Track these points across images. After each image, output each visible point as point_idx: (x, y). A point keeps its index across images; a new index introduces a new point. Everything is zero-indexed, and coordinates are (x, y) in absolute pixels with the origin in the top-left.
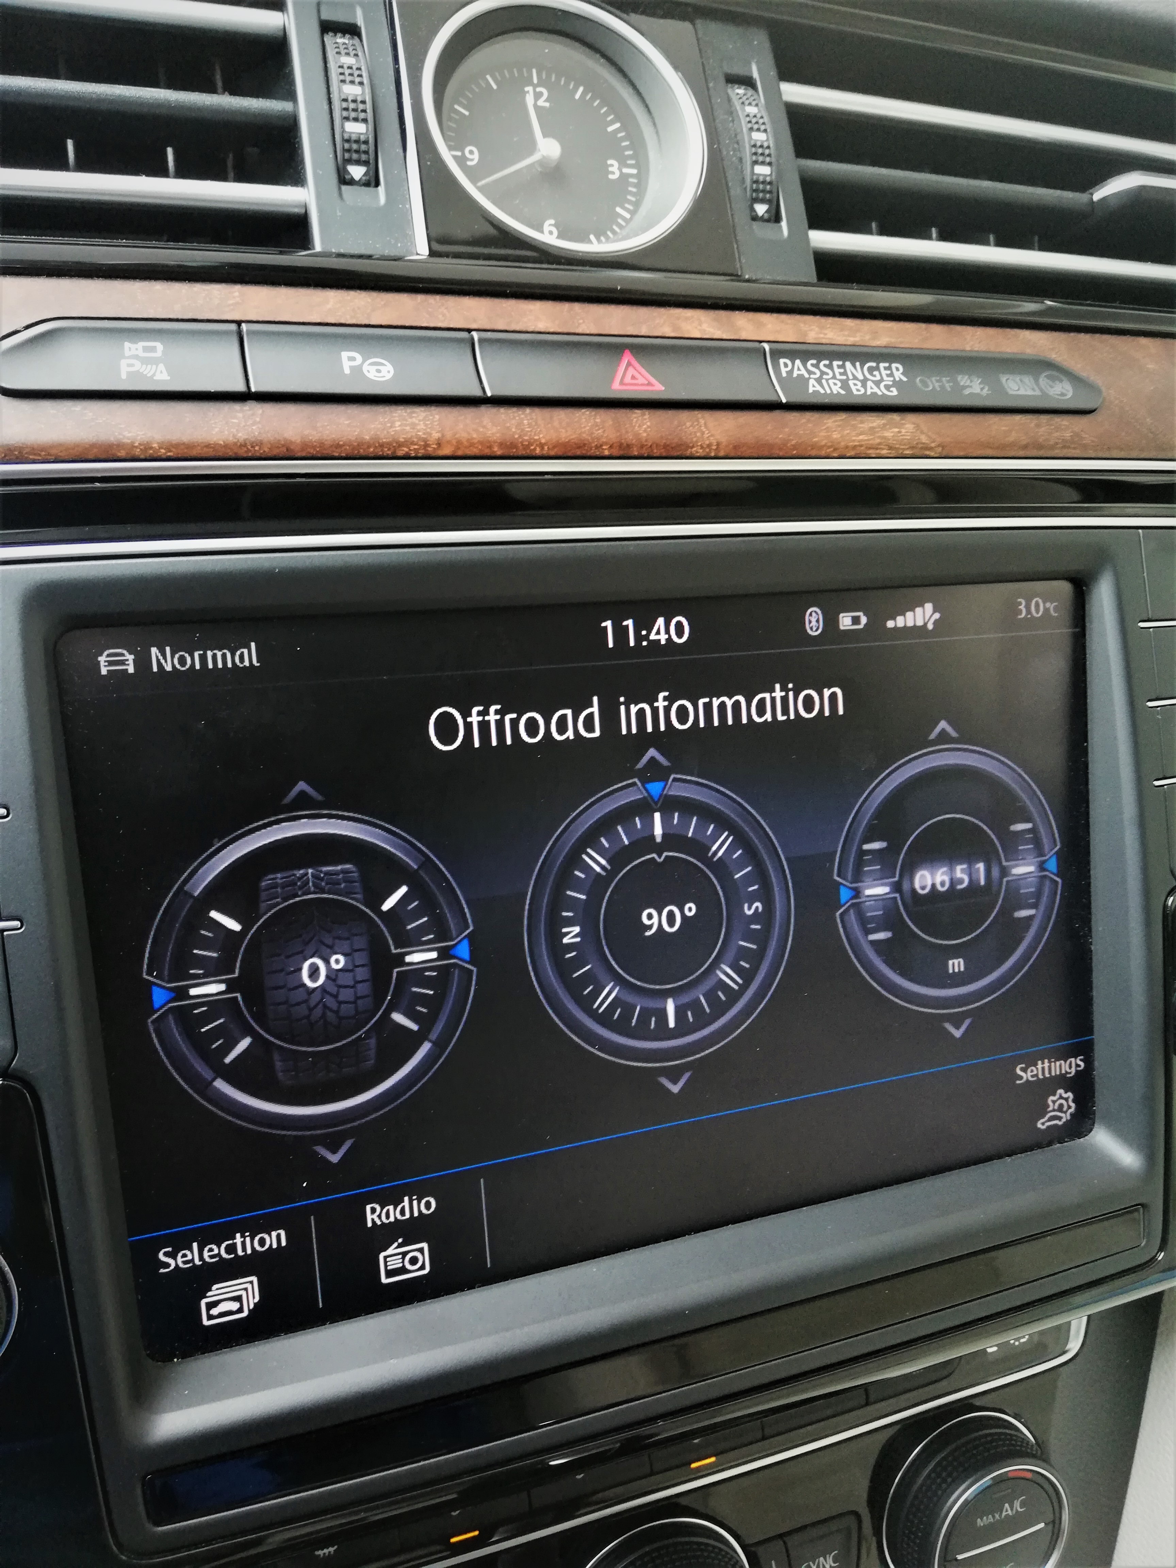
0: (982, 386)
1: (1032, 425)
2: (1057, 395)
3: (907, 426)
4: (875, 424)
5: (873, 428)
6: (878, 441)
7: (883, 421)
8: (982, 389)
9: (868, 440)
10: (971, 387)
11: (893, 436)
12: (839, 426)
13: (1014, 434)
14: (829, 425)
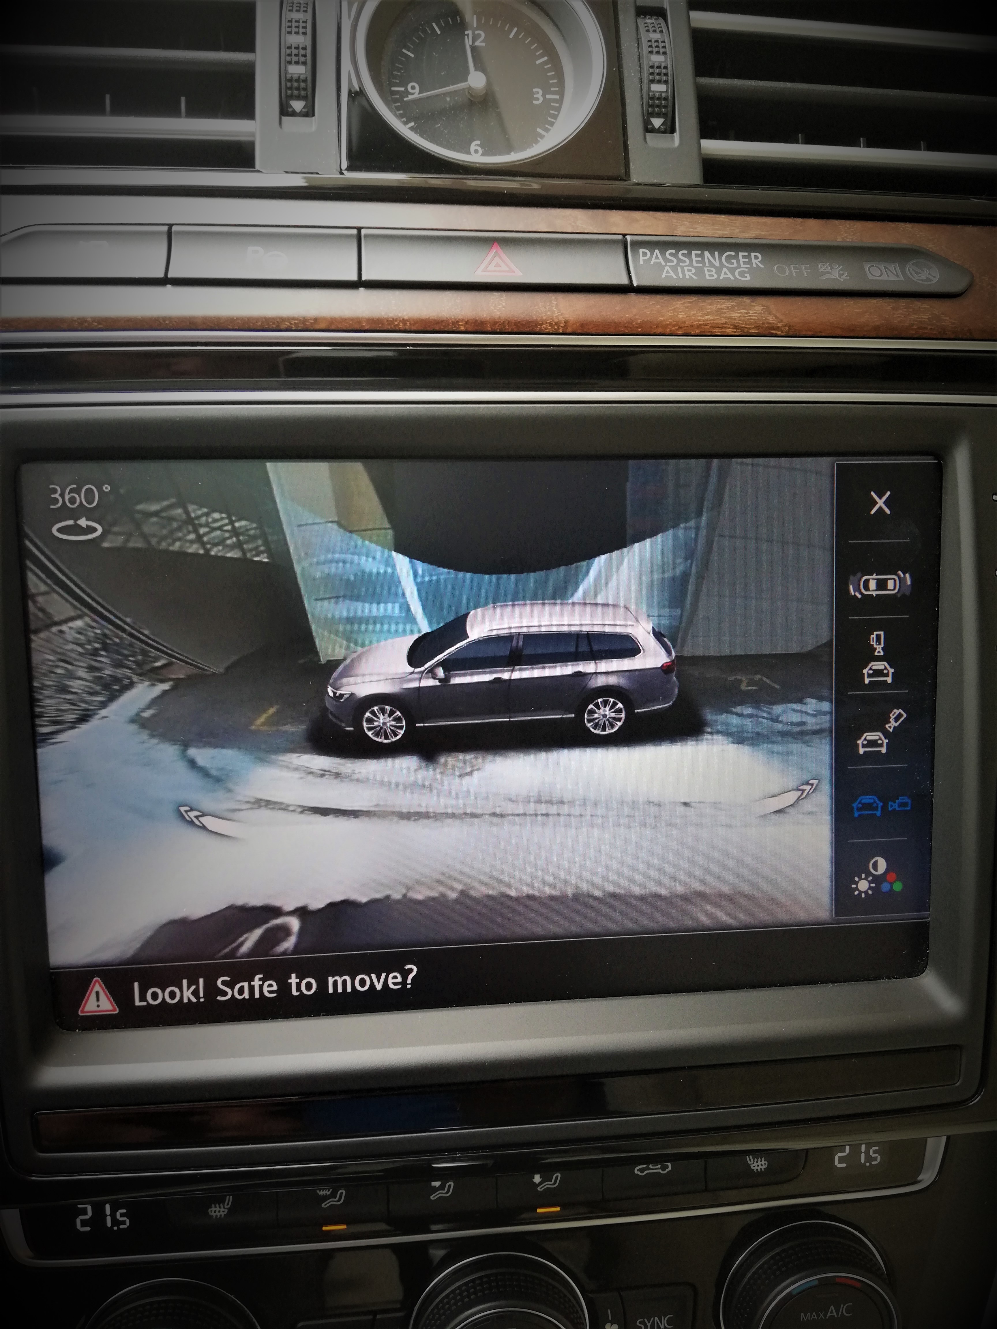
0: (842, 272)
1: (889, 308)
2: (922, 280)
3: (756, 308)
4: (723, 306)
5: (721, 309)
6: (724, 320)
7: (732, 304)
8: (840, 275)
9: (714, 320)
10: (830, 273)
11: (740, 317)
12: (687, 307)
13: (867, 316)
14: (678, 306)
